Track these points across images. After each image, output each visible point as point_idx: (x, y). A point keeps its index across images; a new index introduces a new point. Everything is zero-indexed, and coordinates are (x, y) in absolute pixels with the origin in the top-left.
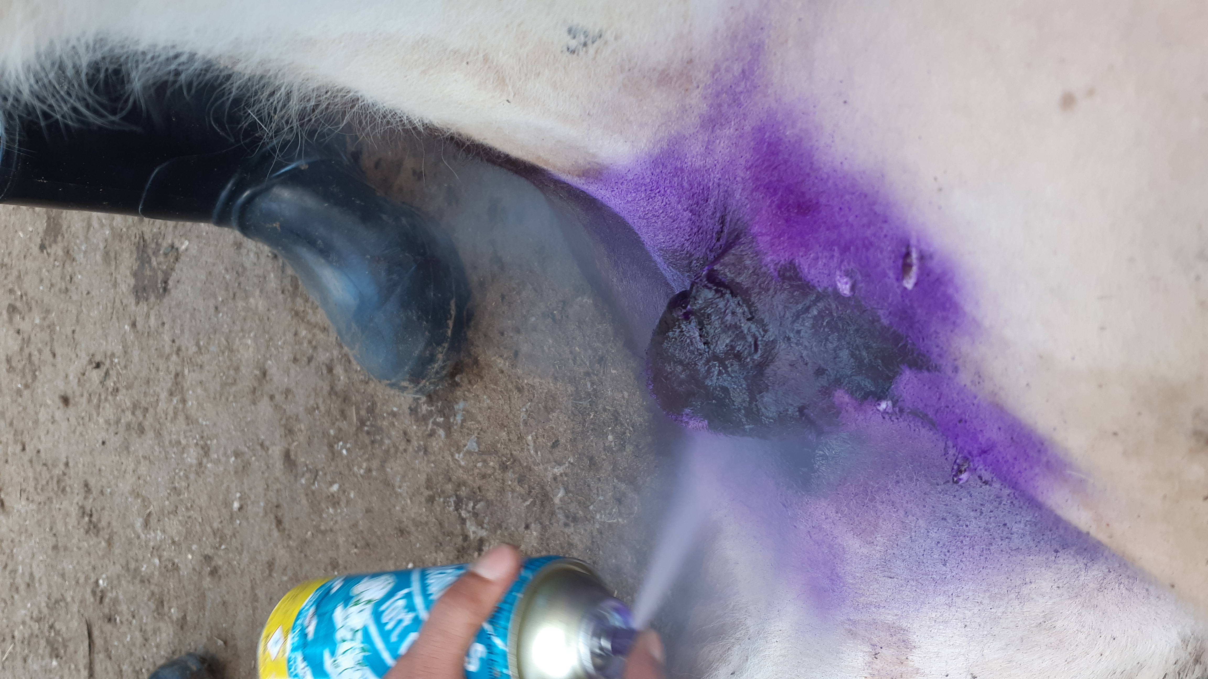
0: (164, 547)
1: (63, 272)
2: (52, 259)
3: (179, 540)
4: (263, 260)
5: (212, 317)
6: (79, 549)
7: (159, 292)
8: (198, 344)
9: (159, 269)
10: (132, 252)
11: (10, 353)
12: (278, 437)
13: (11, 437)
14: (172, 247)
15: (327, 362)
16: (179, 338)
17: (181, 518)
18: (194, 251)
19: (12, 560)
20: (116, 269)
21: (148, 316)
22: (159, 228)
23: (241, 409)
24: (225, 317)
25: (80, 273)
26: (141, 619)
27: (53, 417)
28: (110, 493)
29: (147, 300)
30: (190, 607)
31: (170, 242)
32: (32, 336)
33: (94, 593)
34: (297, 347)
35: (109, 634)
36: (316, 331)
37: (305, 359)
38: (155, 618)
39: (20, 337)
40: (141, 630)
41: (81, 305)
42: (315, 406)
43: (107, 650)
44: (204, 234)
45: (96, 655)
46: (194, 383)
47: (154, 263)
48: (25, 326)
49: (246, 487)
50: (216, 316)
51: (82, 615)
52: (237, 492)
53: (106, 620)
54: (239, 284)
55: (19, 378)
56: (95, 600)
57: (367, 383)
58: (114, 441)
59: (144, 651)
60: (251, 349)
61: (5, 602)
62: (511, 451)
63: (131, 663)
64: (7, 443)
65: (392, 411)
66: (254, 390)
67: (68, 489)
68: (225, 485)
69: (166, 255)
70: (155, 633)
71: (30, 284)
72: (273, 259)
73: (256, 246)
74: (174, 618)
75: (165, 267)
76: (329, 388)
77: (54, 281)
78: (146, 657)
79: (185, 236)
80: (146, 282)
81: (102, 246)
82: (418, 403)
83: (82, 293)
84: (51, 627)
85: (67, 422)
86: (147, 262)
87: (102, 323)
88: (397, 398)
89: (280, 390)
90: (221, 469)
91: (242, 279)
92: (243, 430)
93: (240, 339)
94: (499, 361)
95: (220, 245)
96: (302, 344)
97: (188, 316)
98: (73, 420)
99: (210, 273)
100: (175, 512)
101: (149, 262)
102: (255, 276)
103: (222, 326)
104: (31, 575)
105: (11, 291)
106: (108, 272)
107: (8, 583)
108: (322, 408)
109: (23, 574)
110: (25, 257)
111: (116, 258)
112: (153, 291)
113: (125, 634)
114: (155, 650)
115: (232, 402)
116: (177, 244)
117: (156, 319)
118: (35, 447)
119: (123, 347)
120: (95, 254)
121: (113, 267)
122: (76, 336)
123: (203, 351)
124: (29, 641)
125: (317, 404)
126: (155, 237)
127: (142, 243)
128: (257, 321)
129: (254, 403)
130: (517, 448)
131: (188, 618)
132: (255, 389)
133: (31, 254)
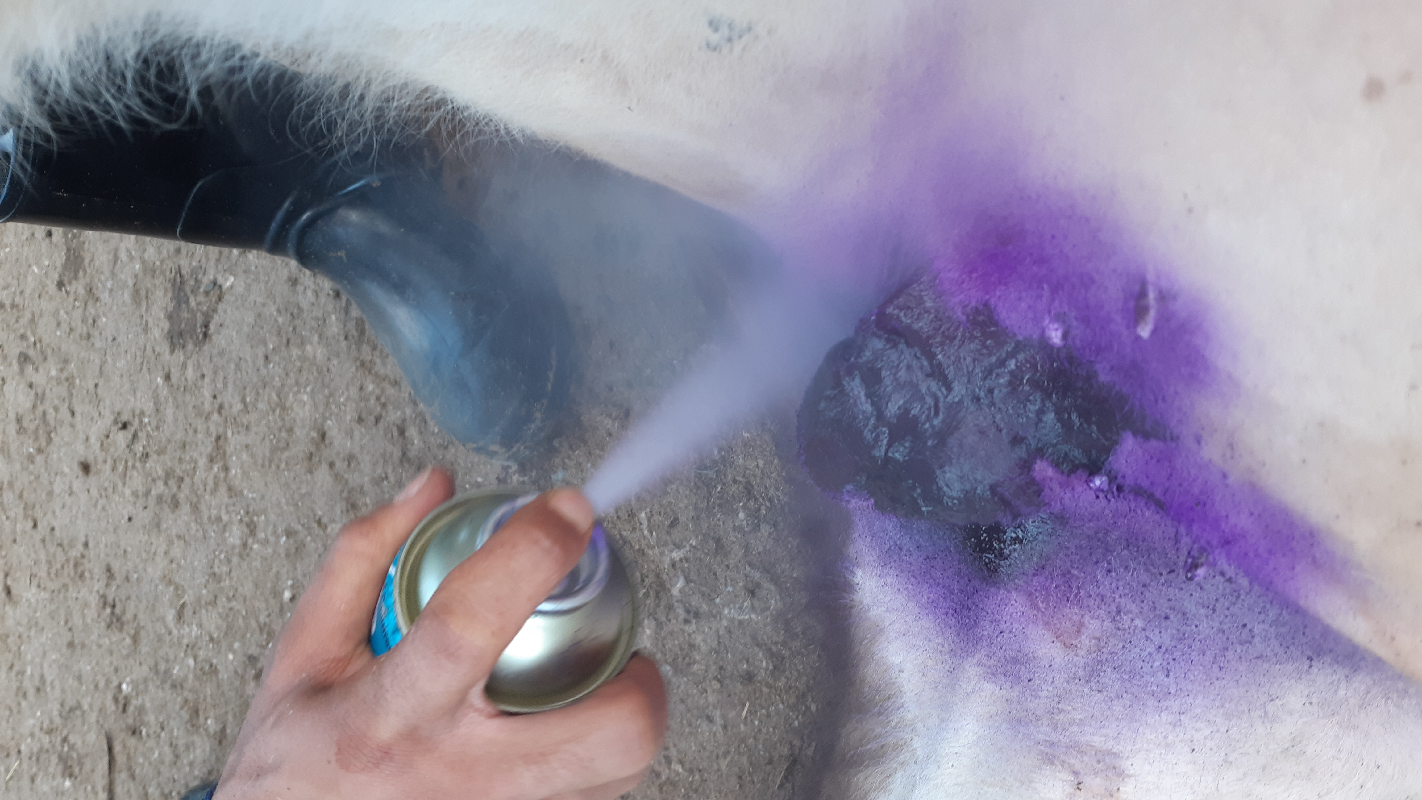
0: (199, 644)
1: (84, 314)
2: (71, 299)
3: (219, 636)
4: (323, 300)
5: (261, 368)
6: (100, 646)
7: (198, 338)
8: (243, 401)
9: (198, 310)
10: (166, 290)
11: (20, 411)
12: (338, 512)
13: (20, 511)
14: (215, 283)
15: (399, 422)
16: (221, 393)
17: (220, 610)
18: (240, 289)
19: (19, 659)
20: (147, 310)
21: (184, 366)
22: (200, 261)
23: (295, 479)
24: (276, 368)
25: (105, 315)
26: (172, 731)
27: (70, 488)
28: (138, 579)
29: (183, 347)
30: (230, 717)
31: (212, 277)
32: (47, 391)
33: (116, 699)
34: (362, 404)
35: (132, 751)
36: (386, 385)
37: (372, 419)
38: (188, 731)
39: (33, 393)
40: (171, 745)
41: (106, 354)
42: (383, 475)
43: (129, 769)
44: (253, 268)
45: (117, 775)
46: (238, 447)
47: (193, 303)
48: (39, 378)
49: (299, 572)
50: (266, 366)
51: (102, 726)
52: (288, 579)
53: (130, 733)
54: (294, 328)
55: (31, 441)
56: (117, 708)
57: (446, 448)
58: (143, 517)
59: (174, 771)
60: (307, 407)
61: (11, 710)
62: (619, 530)
63: (159, 785)
64: (16, 519)
65: (477, 482)
66: (311, 456)
67: (87, 574)
68: (274, 570)
69: (207, 293)
70: (188, 748)
71: (46, 329)
72: (334, 298)
73: (314, 283)
74: (211, 731)
75: (205, 308)
76: (400, 454)
77: (73, 325)
78: (176, 777)
79: (230, 270)
80: (183, 326)
81: (130, 283)
82: (507, 472)
83: (106, 339)
84: (65, 740)
85: (86, 493)
86: (185, 302)
87: (130, 375)
88: (482, 466)
89: (341, 456)
90: (270, 550)
91: (297, 322)
92: (297, 505)
93: (294, 394)
94: (606, 422)
95: (272, 281)
96: (368, 400)
97: (233, 366)
98: (94, 492)
99: (259, 315)
100: (214, 602)
101: (187, 302)
102: (313, 318)
103: (273, 378)
104: (42, 678)
105: (23, 337)
106: (138, 313)
107: (14, 688)
108: (392, 479)
109: (32, 675)
110: (40, 296)
111: (147, 297)
112: (191, 337)
113: (151, 750)
114: (187, 769)
115: (284, 470)
116: (220, 280)
117: (194, 371)
118: (49, 524)
119: (155, 404)
120: (123, 293)
121: (144, 308)
122: (99, 391)
123: (250, 409)
124: (38, 757)
125: (386, 474)
126: (194, 272)
127: (178, 280)
128: (315, 374)
129: (310, 471)
130: (627, 527)
131: (228, 731)
132: (311, 454)
133: (47, 293)
